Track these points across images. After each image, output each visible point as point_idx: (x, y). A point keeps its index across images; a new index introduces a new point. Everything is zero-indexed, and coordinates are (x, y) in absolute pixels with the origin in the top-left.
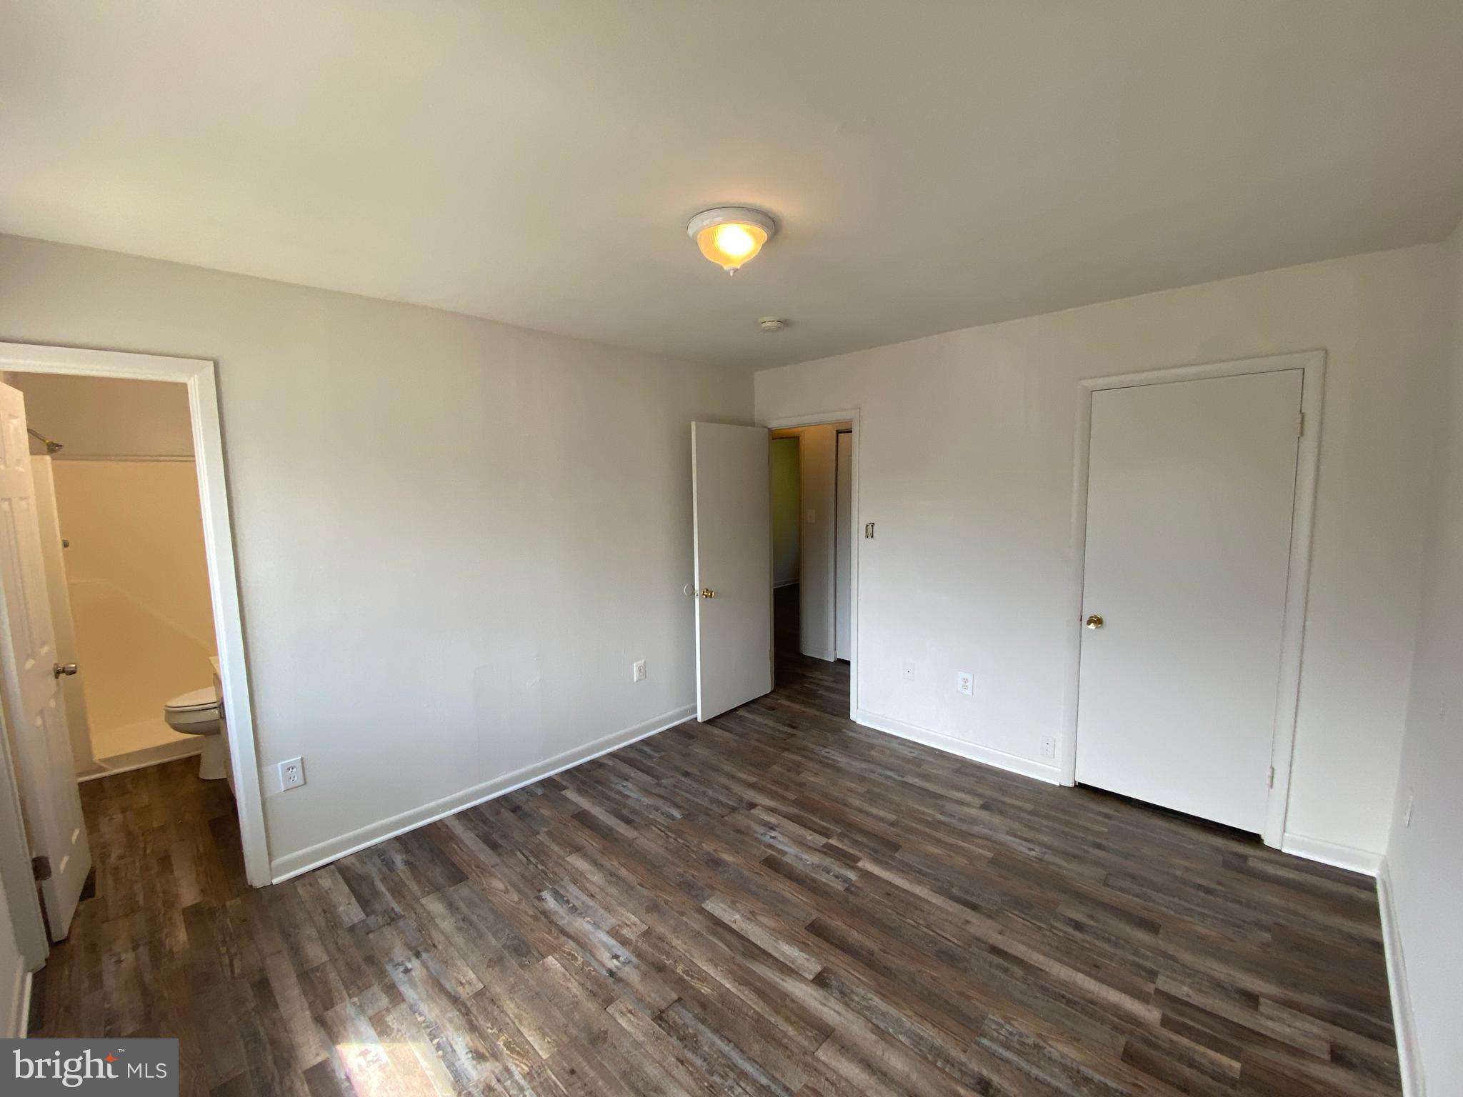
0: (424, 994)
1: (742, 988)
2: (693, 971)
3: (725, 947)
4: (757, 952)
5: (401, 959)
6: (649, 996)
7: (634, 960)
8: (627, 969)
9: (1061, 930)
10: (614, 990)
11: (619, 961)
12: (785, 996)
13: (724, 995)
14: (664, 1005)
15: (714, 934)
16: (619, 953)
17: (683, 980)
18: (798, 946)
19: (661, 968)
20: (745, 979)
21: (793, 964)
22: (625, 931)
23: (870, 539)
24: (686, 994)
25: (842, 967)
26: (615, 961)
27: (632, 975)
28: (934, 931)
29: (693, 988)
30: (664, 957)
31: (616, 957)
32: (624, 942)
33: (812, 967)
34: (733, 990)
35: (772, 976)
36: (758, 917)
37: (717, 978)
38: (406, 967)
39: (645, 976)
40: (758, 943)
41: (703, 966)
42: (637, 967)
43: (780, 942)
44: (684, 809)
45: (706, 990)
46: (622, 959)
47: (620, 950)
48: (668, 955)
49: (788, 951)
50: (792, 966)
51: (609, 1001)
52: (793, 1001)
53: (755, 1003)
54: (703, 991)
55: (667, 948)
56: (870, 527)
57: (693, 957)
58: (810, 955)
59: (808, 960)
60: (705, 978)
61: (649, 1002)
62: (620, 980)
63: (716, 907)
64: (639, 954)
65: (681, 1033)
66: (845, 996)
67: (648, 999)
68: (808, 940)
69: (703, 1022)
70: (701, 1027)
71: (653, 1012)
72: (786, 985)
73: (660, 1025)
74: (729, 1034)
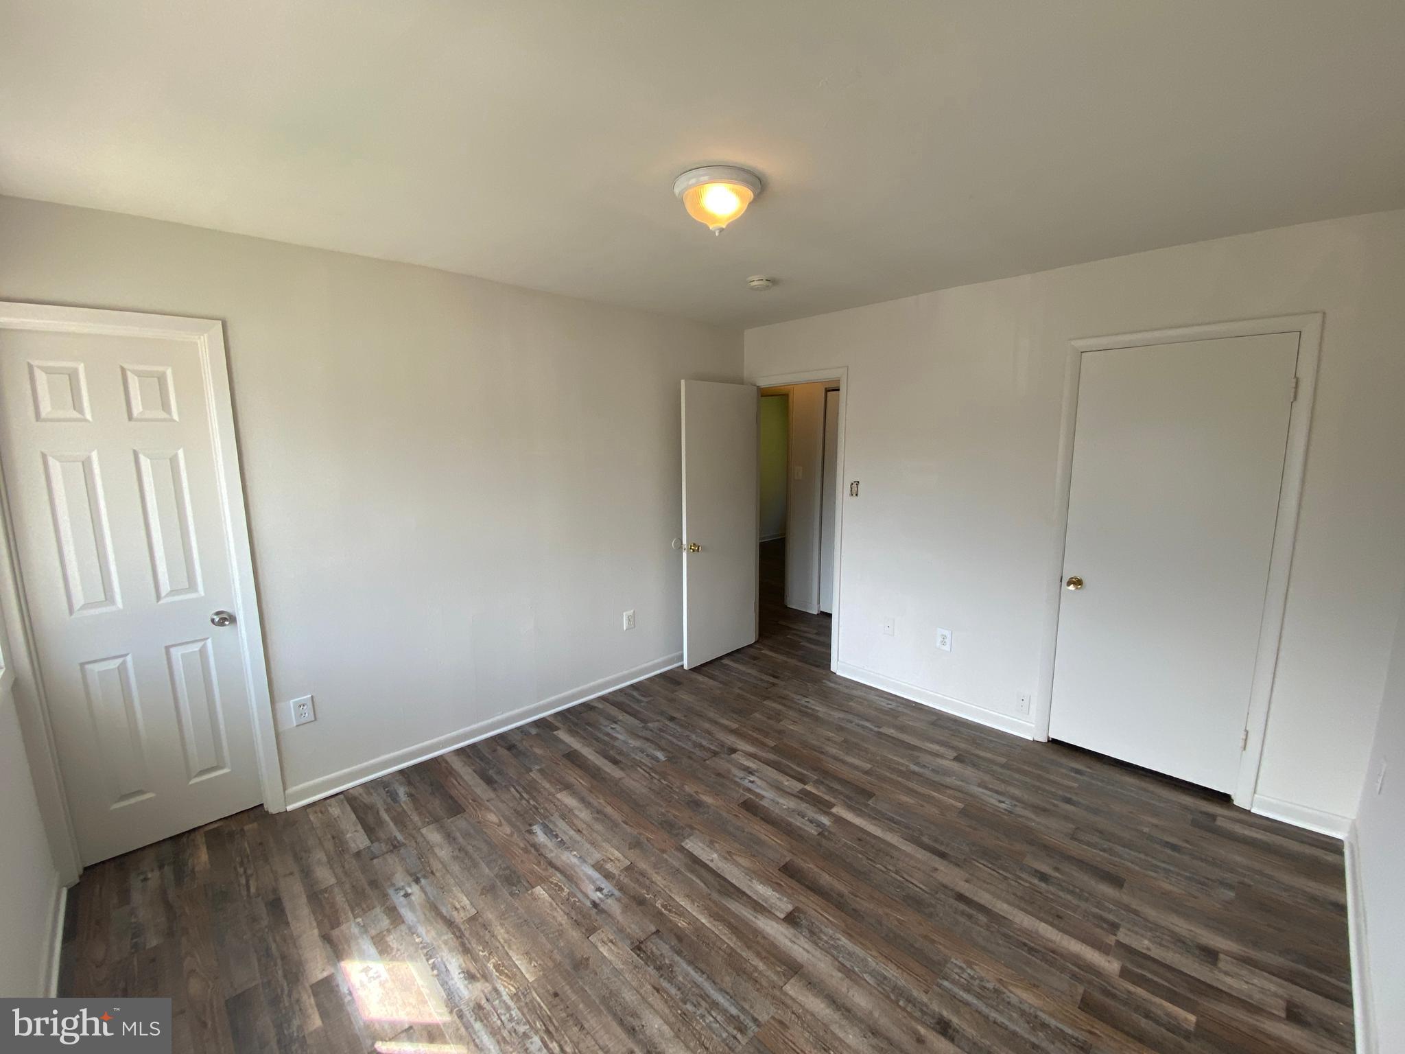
0: (422, 917)
1: (716, 923)
2: (670, 905)
3: (702, 884)
4: (732, 890)
5: (402, 884)
6: (630, 928)
7: (617, 893)
8: (609, 901)
9: (1026, 881)
10: (596, 920)
11: (602, 894)
12: (757, 932)
13: (699, 929)
14: (642, 937)
15: (693, 871)
16: (603, 886)
17: (662, 914)
18: (771, 887)
19: (641, 902)
20: (720, 915)
21: (766, 903)
22: (609, 866)
23: (855, 498)
24: (664, 928)
25: (812, 906)
26: (598, 893)
27: (614, 907)
28: (902, 877)
29: (671, 921)
30: (645, 892)
31: (600, 889)
32: (608, 876)
33: (783, 906)
34: (708, 925)
35: (746, 914)
36: (734, 857)
37: (694, 913)
38: (406, 891)
39: (626, 909)
40: (734, 881)
41: (681, 900)
42: (619, 900)
43: (754, 881)
44: (669, 752)
45: (682, 924)
46: (605, 891)
47: (604, 884)
48: (648, 890)
49: (762, 891)
50: (765, 905)
51: (591, 931)
52: (764, 938)
53: (729, 938)
54: (679, 925)
55: (648, 882)
56: (855, 485)
57: (672, 893)
58: (783, 895)
59: (780, 899)
60: (682, 913)
61: (629, 933)
62: (603, 911)
63: (695, 846)
64: (621, 888)
65: (658, 963)
66: (813, 935)
67: (628, 930)
68: (781, 880)
69: (679, 953)
70: (677, 958)
71: (632, 943)
72: (758, 922)
73: (638, 955)
74: (702, 966)
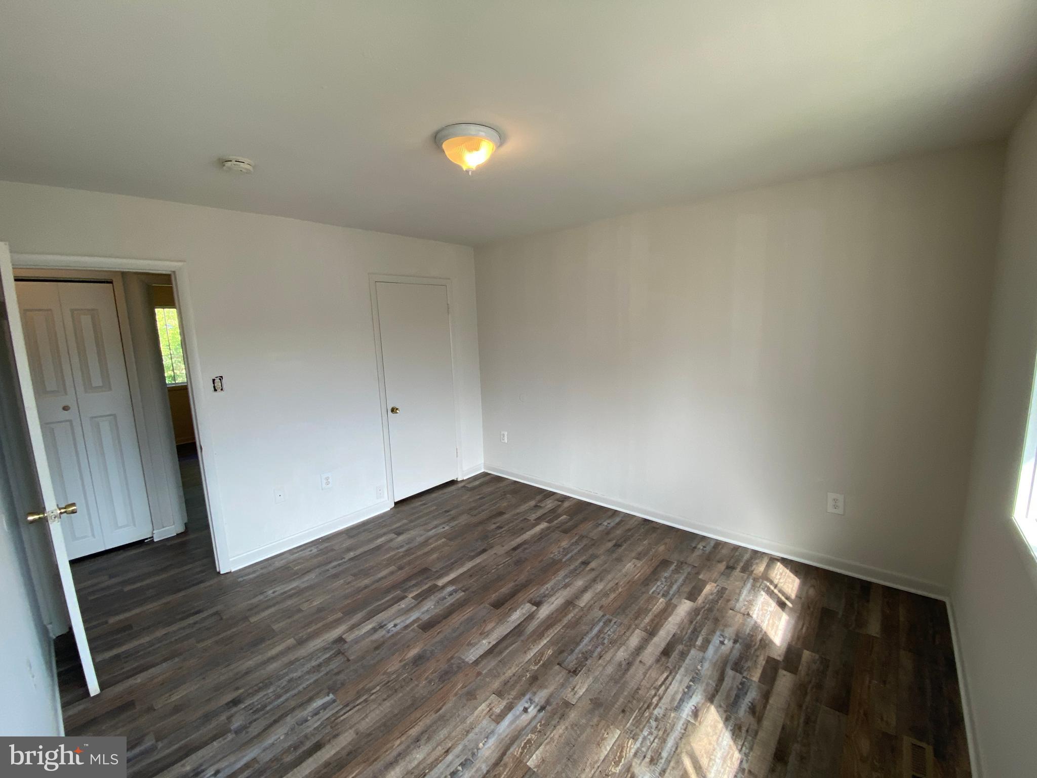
1: (546, 635)
2: (536, 660)
3: (514, 646)
4: (516, 630)
6: (559, 681)
7: (527, 697)
8: (536, 700)
10: (557, 704)
11: (530, 707)
12: (549, 617)
13: (551, 643)
14: (564, 672)
15: (501, 652)
16: (521, 709)
17: (543, 664)
18: (513, 612)
19: (535, 678)
20: (539, 634)
21: (525, 614)
22: (497, 710)
23: (219, 393)
24: (558, 659)
25: (534, 592)
26: (529, 710)
27: (541, 696)
28: (501, 564)
29: (548, 659)
30: (524, 678)
31: (525, 710)
32: (509, 708)
33: (527, 608)
34: (548, 639)
35: (536, 623)
36: (486, 631)
37: (540, 647)
39: (541, 687)
40: (509, 630)
41: (530, 655)
42: (535, 694)
43: (508, 620)
45: (550, 652)
46: (527, 705)
47: (520, 708)
48: (520, 677)
49: (516, 617)
50: (527, 615)
51: (567, 705)
52: (552, 614)
53: (556, 629)
54: (551, 654)
55: (515, 678)
56: (217, 380)
57: (523, 661)
58: (520, 606)
59: (522, 608)
60: (541, 653)
61: (564, 680)
62: (548, 702)
63: (472, 655)
64: (523, 694)
65: (582, 660)
66: (546, 596)
67: (561, 681)
68: (507, 608)
69: (572, 651)
70: (577, 651)
71: (572, 676)
72: (541, 617)
73: (580, 671)
74: (578, 640)
